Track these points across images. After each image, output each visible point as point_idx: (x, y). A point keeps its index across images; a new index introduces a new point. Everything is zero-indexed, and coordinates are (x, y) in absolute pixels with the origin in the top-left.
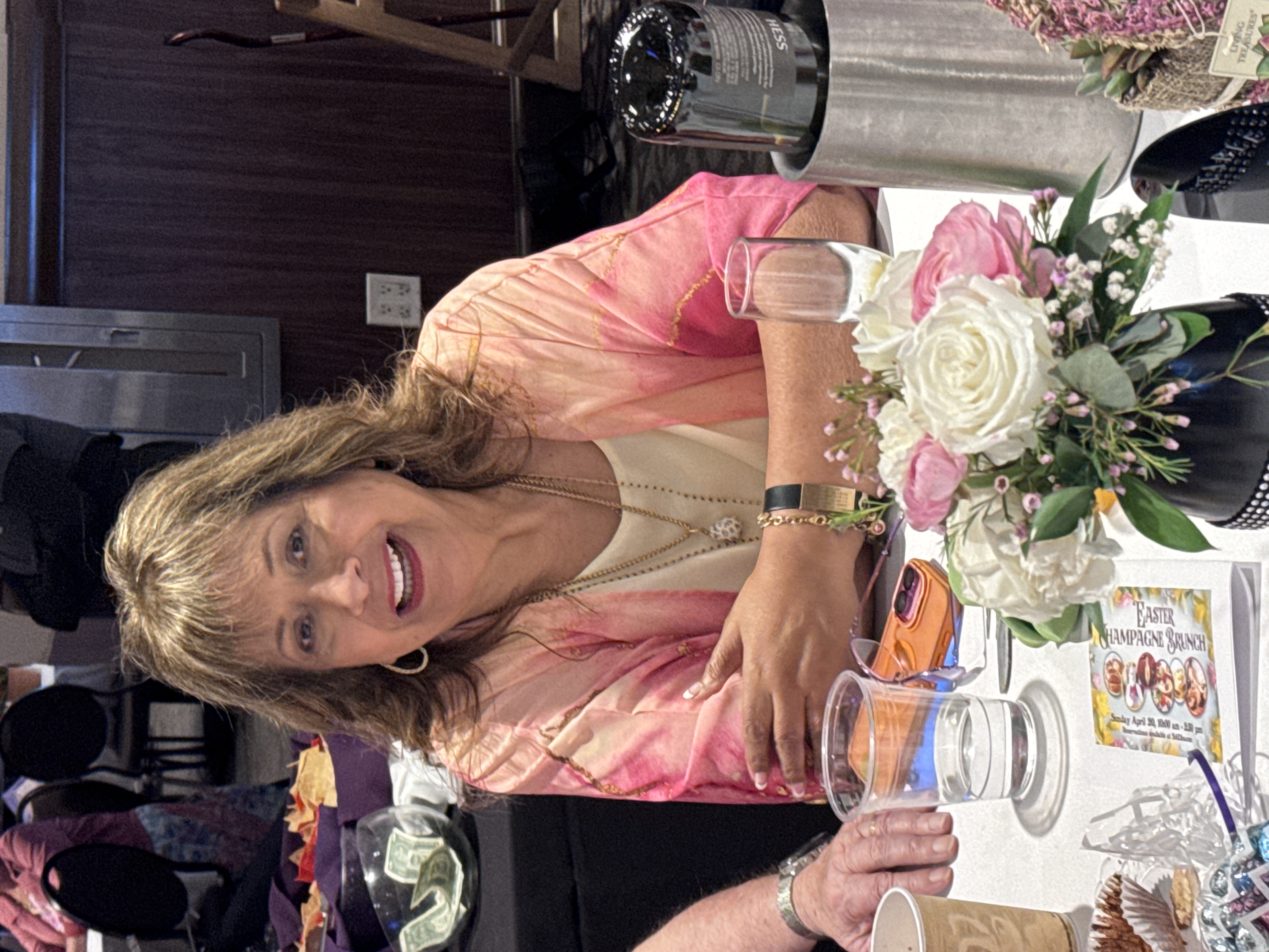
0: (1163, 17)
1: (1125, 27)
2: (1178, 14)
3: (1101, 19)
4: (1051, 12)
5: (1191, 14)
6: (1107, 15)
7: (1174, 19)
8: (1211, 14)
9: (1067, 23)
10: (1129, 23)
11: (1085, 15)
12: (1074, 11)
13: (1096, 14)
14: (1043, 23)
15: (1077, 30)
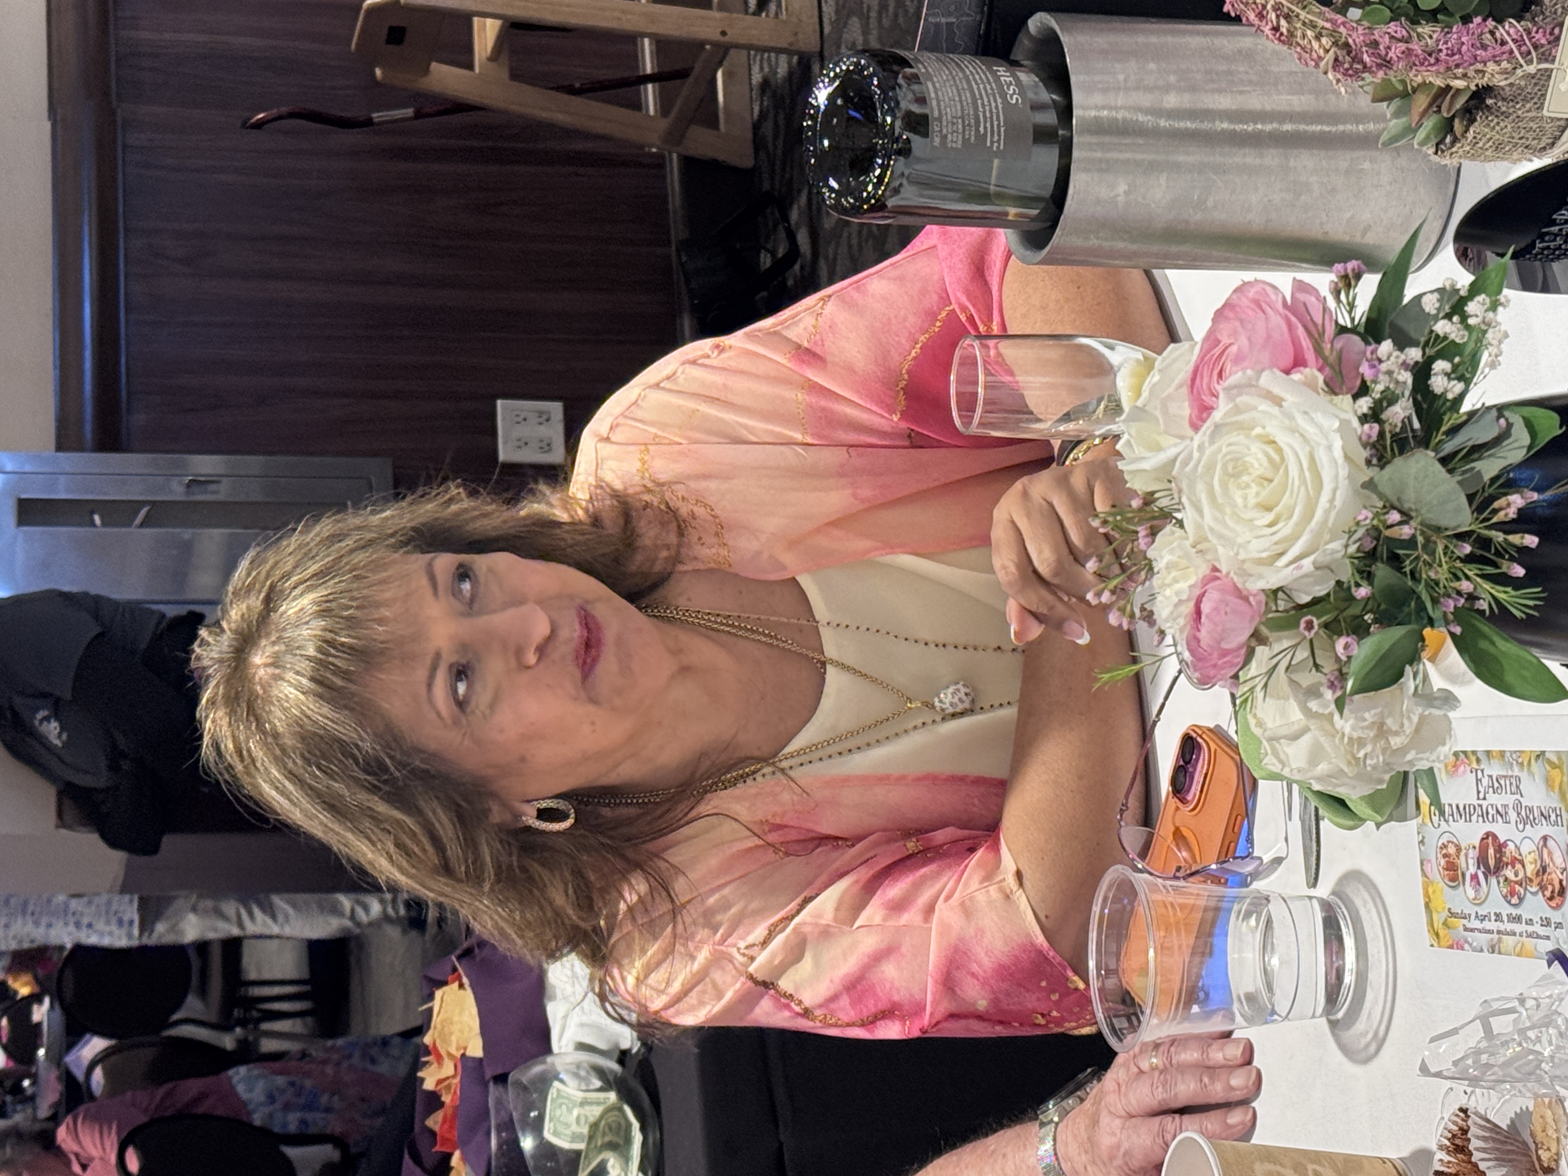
0: (1484, 47)
1: (1437, 60)
2: (1503, 43)
3: (1409, 52)
4: (1347, 45)
5: (1518, 42)
6: (1416, 47)
7: (1499, 49)
8: (1544, 41)
9: (1366, 58)
10: (1443, 56)
11: (1389, 48)
12: (1375, 44)
13: (1402, 46)
14: (1336, 60)
15: (1379, 66)
